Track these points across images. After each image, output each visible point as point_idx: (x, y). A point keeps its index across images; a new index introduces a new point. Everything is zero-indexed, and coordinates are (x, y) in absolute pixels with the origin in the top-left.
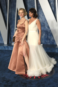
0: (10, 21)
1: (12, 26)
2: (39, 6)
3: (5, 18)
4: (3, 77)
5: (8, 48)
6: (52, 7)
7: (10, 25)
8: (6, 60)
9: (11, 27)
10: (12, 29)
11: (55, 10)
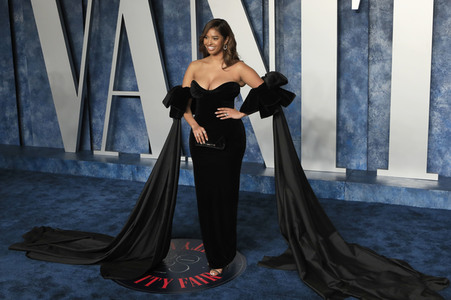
0: (93, 65)
1: (99, 82)
2: (205, 12)
3: (76, 50)
4: (44, 275)
5: (79, 166)
6: (256, 22)
7: (91, 80)
8: (65, 212)
9: (94, 86)
10: (99, 96)
11: (264, 33)
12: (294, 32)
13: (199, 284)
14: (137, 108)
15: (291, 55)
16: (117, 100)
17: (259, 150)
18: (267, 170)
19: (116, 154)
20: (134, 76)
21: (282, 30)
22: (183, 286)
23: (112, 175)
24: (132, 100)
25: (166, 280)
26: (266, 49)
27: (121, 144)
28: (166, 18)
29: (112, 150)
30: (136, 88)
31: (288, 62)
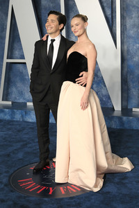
2: (71, 3)
11: (112, 17)
12: (133, 16)
13: (75, 191)
14: (24, 71)
15: (132, 32)
16: (10, 65)
17: (109, 98)
18: (115, 112)
19: (10, 103)
20: (21, 48)
21: (125, 14)
22: (63, 192)
23: (7, 117)
24: (20, 65)
25: (51, 189)
26: (114, 28)
27: (13, 96)
28: (43, 7)
29: (7, 100)
30: (23, 57)
31: (130, 37)
